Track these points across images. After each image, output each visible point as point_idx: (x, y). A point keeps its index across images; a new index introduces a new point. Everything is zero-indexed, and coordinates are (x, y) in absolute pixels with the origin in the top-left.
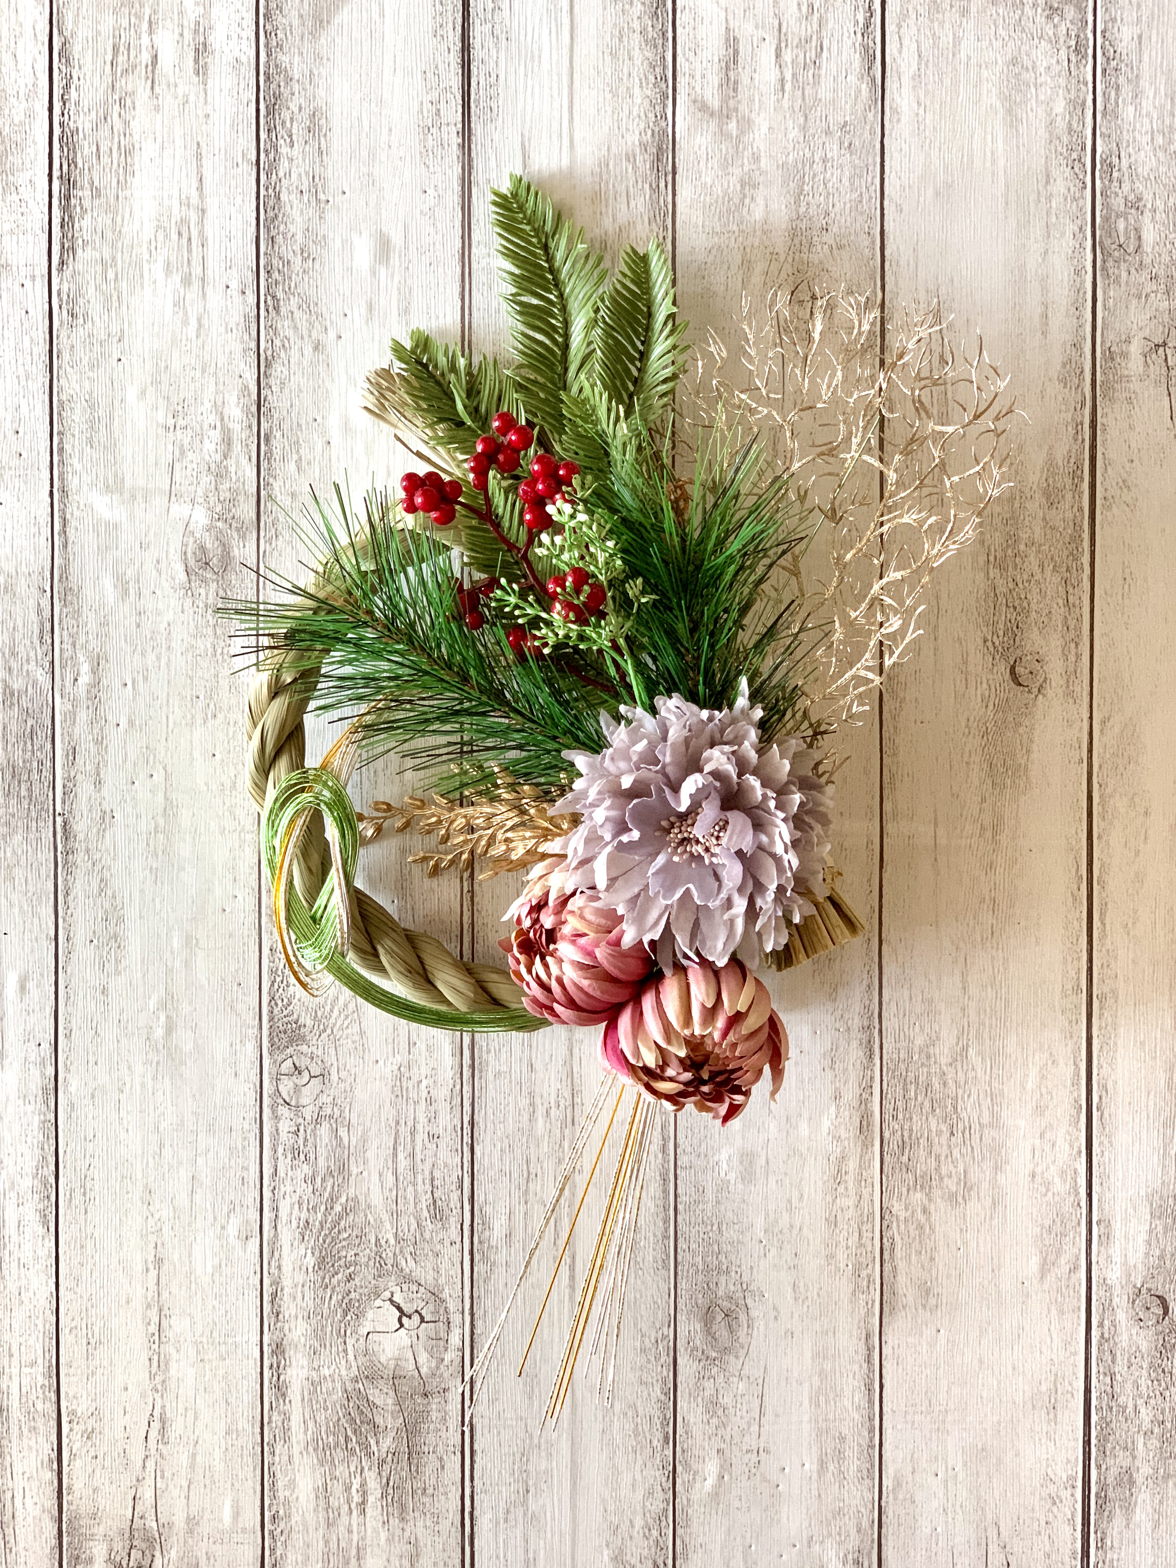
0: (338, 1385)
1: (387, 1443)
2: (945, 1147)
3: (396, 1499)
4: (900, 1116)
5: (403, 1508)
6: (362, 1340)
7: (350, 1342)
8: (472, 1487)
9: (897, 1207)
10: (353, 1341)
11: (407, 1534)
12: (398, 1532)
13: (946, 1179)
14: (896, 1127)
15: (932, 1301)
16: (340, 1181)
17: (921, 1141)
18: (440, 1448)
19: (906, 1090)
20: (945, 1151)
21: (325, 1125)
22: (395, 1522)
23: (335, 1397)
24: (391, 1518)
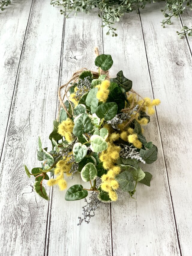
0: (13, 207)
1: (25, 221)
2: (179, 142)
3: (26, 236)
4: (166, 137)
5: (27, 238)
6: (21, 196)
7: (18, 196)
8: (49, 231)
9: (168, 155)
10: (19, 196)
11: (28, 246)
12: (25, 246)
13: (180, 148)
14: (165, 139)
15: (182, 175)
16: (21, 160)
17: (172, 141)
18: (41, 222)
19: (166, 132)
20: (179, 143)
21: (19, 149)
22: (24, 243)
23: (11, 210)
24: (23, 242)
